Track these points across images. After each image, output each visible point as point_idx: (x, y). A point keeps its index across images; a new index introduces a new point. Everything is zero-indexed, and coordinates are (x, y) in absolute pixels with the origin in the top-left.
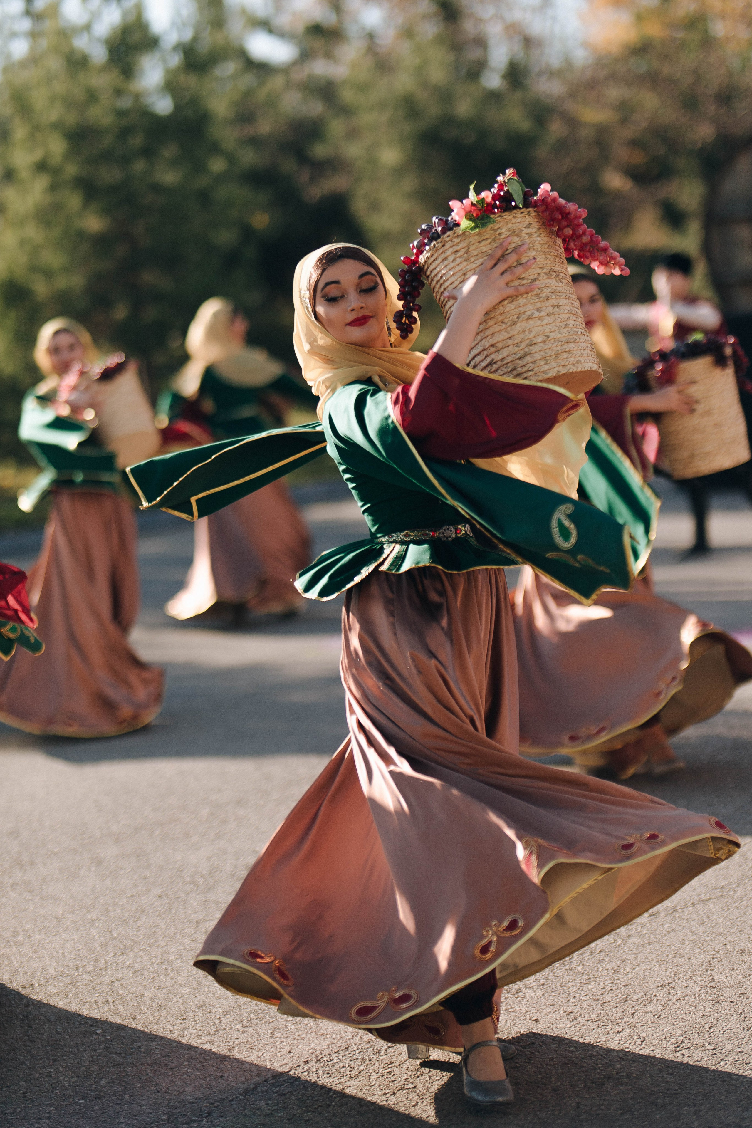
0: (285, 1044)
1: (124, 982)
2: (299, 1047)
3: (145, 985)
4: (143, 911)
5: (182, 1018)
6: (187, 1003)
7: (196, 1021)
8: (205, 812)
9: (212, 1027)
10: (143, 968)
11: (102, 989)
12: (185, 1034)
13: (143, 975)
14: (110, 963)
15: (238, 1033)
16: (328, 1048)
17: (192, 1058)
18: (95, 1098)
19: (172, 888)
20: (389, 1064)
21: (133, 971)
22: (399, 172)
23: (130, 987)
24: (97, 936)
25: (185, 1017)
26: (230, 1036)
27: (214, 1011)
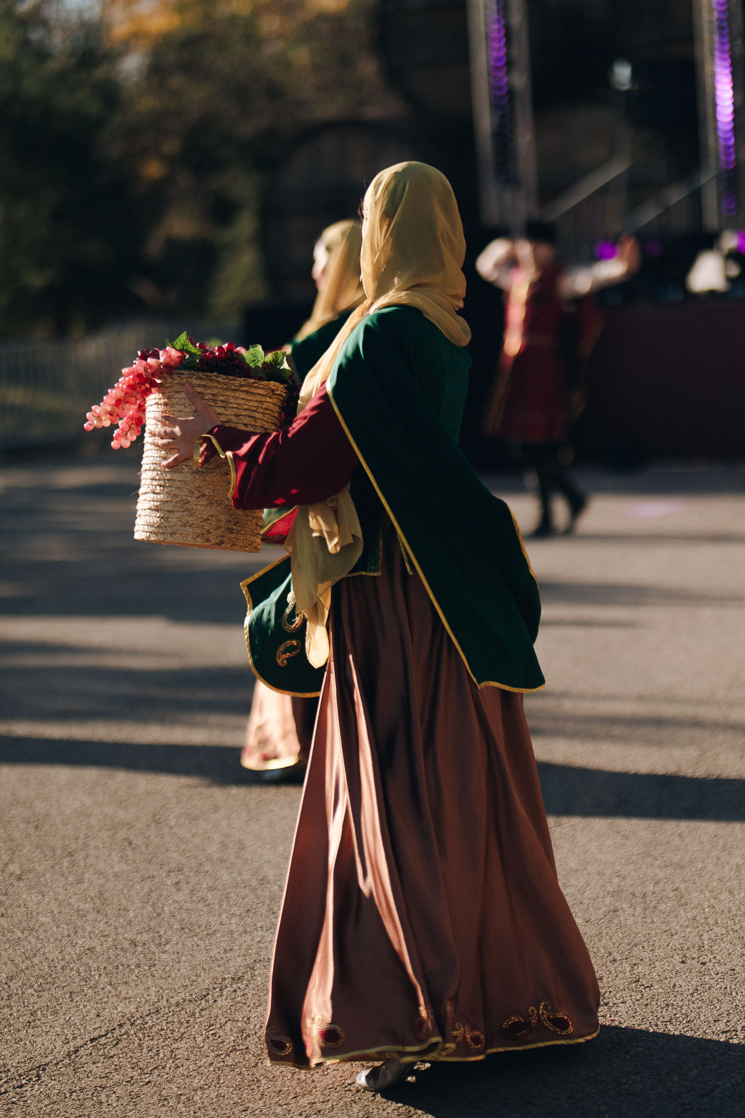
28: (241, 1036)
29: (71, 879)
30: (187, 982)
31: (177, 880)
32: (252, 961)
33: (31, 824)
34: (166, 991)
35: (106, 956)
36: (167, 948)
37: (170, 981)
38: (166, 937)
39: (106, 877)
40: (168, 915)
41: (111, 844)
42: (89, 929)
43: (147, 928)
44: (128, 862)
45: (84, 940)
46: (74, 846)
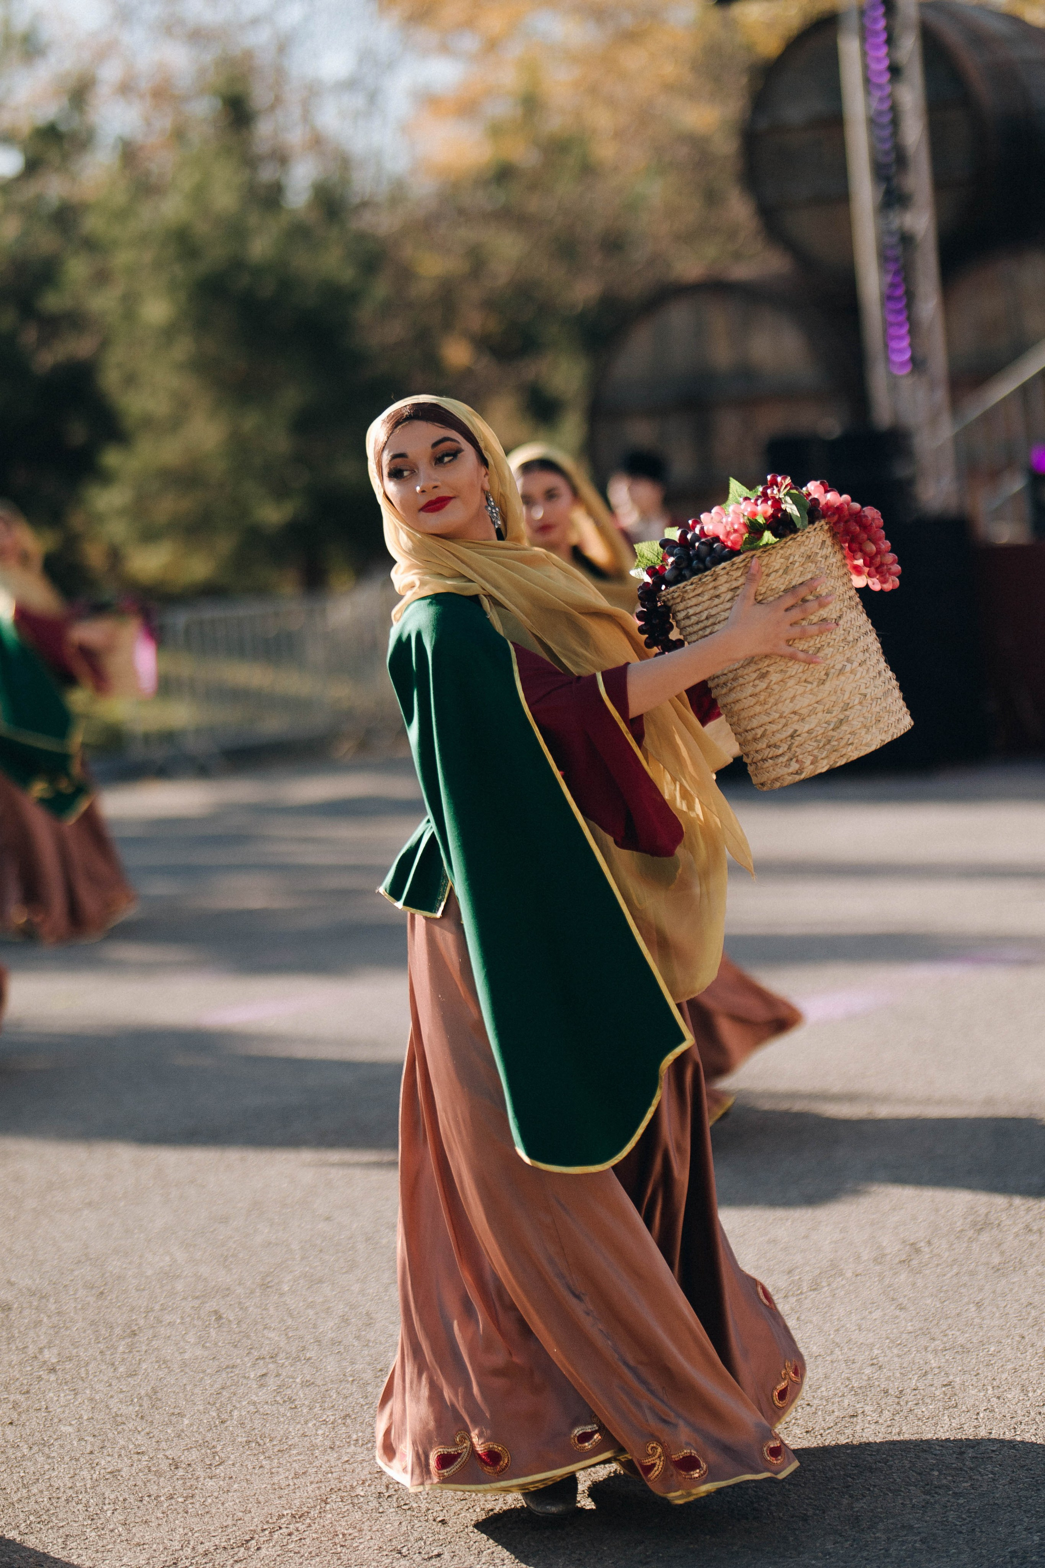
0: (84, 1558)
29: (122, 1369)
30: (230, 1522)
31: (265, 1371)
32: (328, 1489)
33: (94, 1291)
34: (196, 1535)
35: (131, 1483)
36: (218, 1471)
37: (206, 1520)
38: (223, 1455)
39: (169, 1368)
40: (236, 1423)
41: (193, 1319)
42: (122, 1442)
43: (201, 1442)
44: (208, 1345)
45: (109, 1459)
46: (142, 1322)
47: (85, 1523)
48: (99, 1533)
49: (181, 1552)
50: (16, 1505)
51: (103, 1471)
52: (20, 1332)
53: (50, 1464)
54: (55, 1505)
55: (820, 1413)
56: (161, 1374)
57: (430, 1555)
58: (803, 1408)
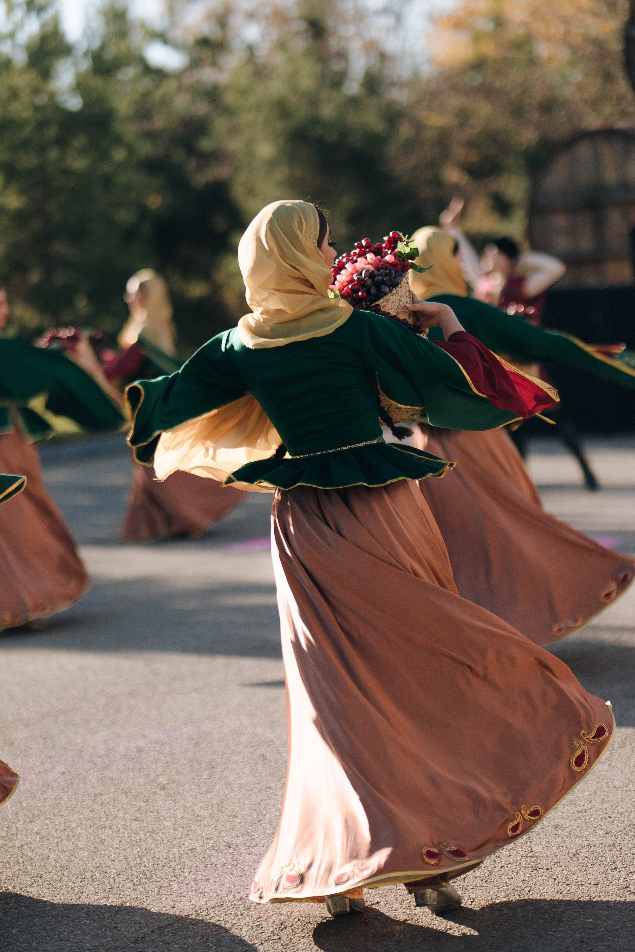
0: (169, 900)
1: (33, 846)
2: (181, 903)
3: (50, 849)
4: (49, 785)
5: (81, 877)
6: (86, 864)
7: (93, 880)
8: (102, 701)
9: (107, 885)
10: (49, 833)
11: (14, 852)
12: (84, 891)
13: (48, 839)
14: (20, 829)
15: (129, 890)
16: (206, 904)
17: (90, 911)
18: (8, 945)
19: (73, 766)
20: (258, 919)
21: (40, 836)
22: (273, 163)
23: (37, 850)
24: (9, 806)
25: (84, 876)
26: (122, 893)
27: (109, 872)
28: (279, 928)
29: (204, 789)
33: (193, 741)
34: (237, 888)
35: (202, 856)
36: (253, 850)
37: (243, 879)
38: (257, 840)
39: (232, 788)
40: (267, 821)
41: (249, 759)
42: (199, 832)
43: (245, 832)
44: (256, 775)
45: (191, 842)
46: (219, 761)
47: (172, 880)
48: (179, 886)
49: (226, 898)
50: (133, 868)
51: (186, 849)
52: (147, 765)
53: (155, 844)
54: (156, 868)
55: (616, 822)
56: (227, 791)
57: (373, 903)
58: (606, 819)
